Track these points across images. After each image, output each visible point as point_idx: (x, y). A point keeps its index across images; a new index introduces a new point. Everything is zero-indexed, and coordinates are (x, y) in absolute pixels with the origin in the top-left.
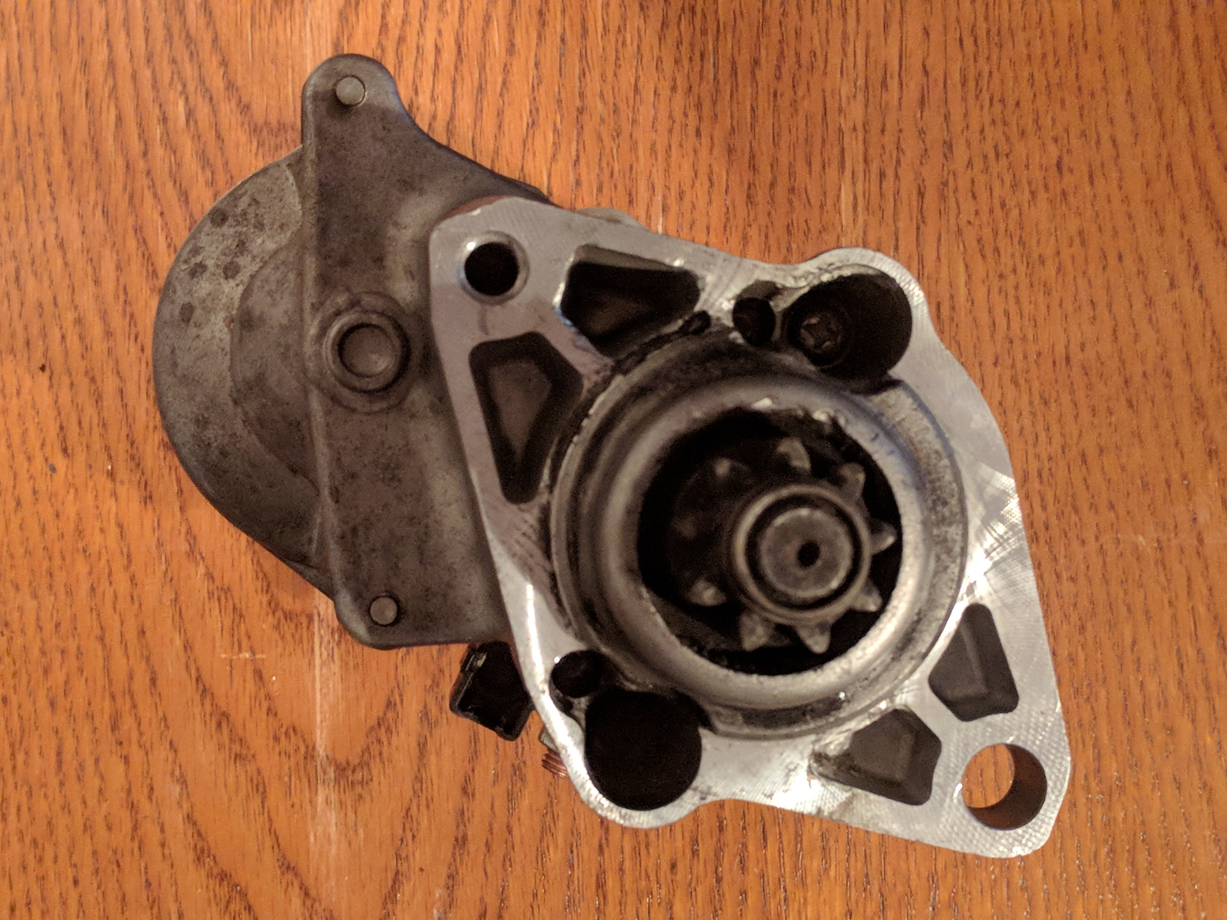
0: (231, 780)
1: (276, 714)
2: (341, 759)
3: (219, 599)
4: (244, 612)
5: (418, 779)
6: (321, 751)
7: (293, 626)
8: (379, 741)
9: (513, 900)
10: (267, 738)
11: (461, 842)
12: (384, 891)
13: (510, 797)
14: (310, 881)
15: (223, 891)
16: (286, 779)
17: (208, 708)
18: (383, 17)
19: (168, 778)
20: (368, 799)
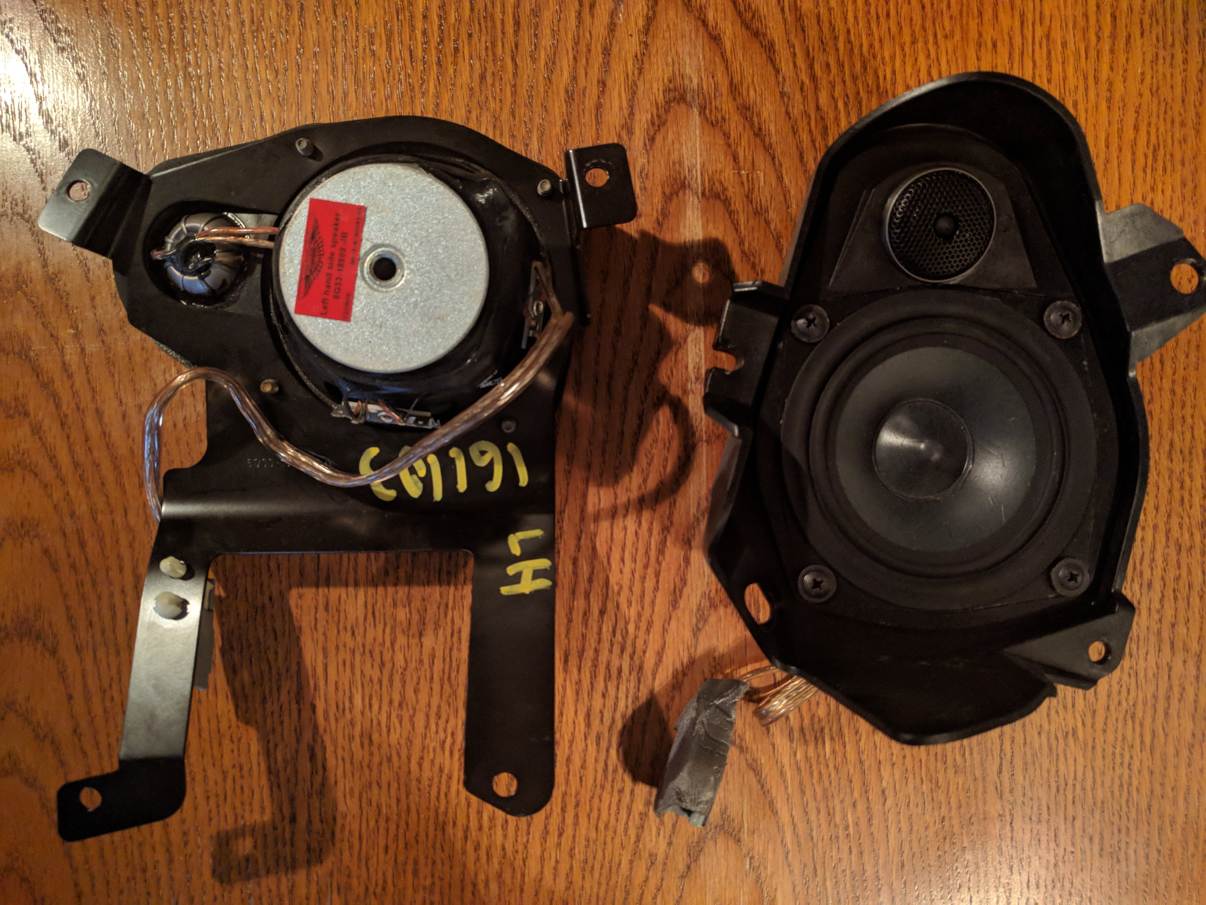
0: (752, 93)
1: (724, 134)
2: (683, 107)
3: (761, 208)
4: (745, 199)
5: (634, 93)
6: (696, 111)
7: (715, 189)
8: (659, 116)
9: (573, 15)
10: (729, 119)
11: (607, 52)
12: (654, 24)
13: (574, 78)
14: (701, 29)
15: (756, 24)
16: (717, 94)
17: (767, 139)
18: (658, 582)
19: (791, 96)
20: (666, 81)
